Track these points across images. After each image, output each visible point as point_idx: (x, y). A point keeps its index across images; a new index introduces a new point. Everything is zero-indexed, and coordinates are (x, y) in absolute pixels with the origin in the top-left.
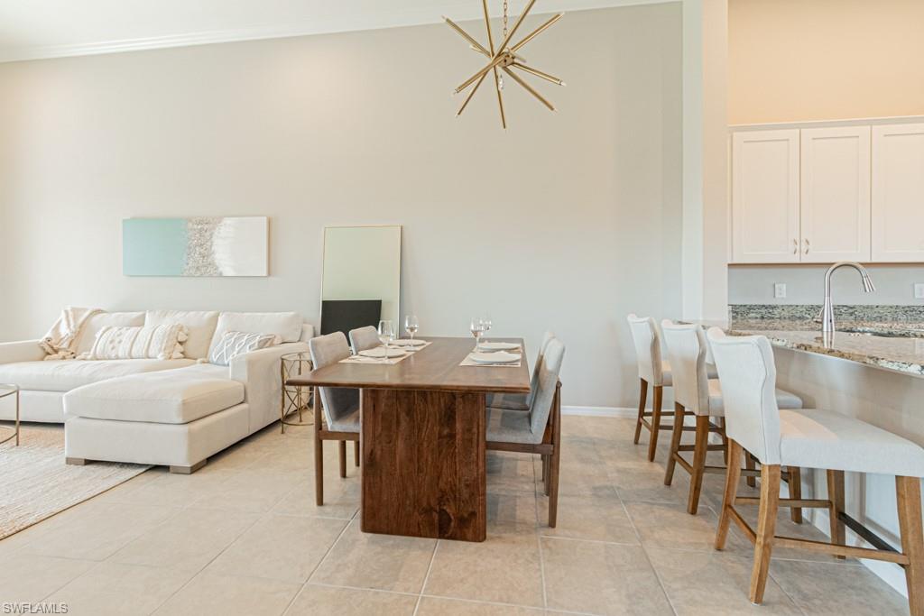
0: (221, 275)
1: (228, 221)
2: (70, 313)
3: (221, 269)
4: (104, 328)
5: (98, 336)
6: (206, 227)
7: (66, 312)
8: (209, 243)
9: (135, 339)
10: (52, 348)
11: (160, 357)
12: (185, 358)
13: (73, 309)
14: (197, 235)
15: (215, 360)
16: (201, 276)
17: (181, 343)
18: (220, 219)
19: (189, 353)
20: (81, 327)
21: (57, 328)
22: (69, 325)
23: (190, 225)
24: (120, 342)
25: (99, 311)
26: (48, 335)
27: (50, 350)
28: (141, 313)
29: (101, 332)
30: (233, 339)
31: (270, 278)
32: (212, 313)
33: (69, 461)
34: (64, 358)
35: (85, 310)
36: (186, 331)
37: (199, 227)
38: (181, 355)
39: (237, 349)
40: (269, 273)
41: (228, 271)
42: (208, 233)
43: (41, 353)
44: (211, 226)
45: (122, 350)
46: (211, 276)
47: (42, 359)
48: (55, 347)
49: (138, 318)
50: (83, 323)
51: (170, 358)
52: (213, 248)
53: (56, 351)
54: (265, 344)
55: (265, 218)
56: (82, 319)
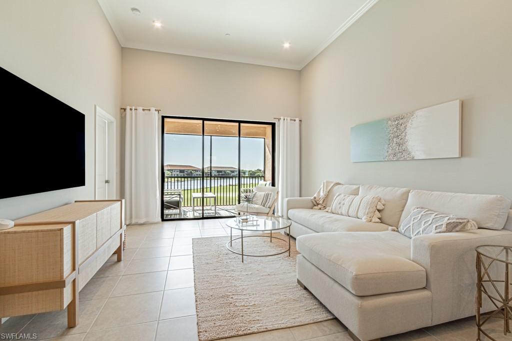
0: (413, 159)
1: (419, 113)
2: (325, 184)
3: (413, 154)
4: (337, 194)
5: (334, 198)
6: (401, 121)
7: (324, 183)
8: (403, 134)
9: (351, 204)
10: (316, 202)
11: (364, 219)
12: (381, 222)
13: (327, 182)
14: (395, 130)
15: (403, 231)
16: (398, 160)
17: (379, 211)
18: (412, 113)
19: (385, 219)
20: (328, 192)
21: (319, 192)
22: (323, 191)
23: (390, 122)
24: (344, 204)
25: (340, 184)
26: (315, 196)
27: (315, 203)
28: (358, 186)
29: (336, 197)
30: (420, 215)
31: (463, 159)
32: (404, 190)
33: (299, 282)
34: (320, 209)
35: (332, 182)
36: (383, 202)
37: (396, 123)
38: (378, 220)
39: (423, 227)
40: (462, 154)
41: (419, 154)
42: (403, 126)
43: (311, 204)
44: (405, 120)
45: (344, 210)
46: (405, 160)
47: (312, 209)
48: (317, 202)
49: (356, 189)
50: (330, 190)
51: (371, 221)
52: (406, 138)
53: (318, 204)
54: (455, 227)
55: (458, 101)
56: (329, 188)
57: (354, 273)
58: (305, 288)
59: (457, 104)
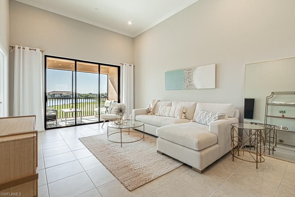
0: (196, 89)
1: (198, 68)
2: (153, 101)
3: (196, 86)
4: (161, 106)
5: (160, 108)
6: (190, 71)
7: (152, 100)
8: (191, 77)
9: (170, 111)
10: (149, 111)
11: (178, 117)
12: (185, 118)
14: (187, 75)
15: (198, 121)
16: (189, 89)
17: (184, 113)
18: (196, 68)
19: (188, 117)
20: (155, 105)
21: (150, 105)
22: (153, 105)
23: (185, 71)
24: (166, 111)
25: (159, 101)
26: (148, 107)
27: (148, 111)
28: (170, 102)
29: (160, 107)
30: (205, 114)
31: (216, 89)
32: (194, 103)
33: (158, 152)
34: (152, 114)
35: (156, 100)
36: (185, 109)
37: (188, 72)
38: (184, 118)
39: (208, 119)
40: (216, 87)
41: (198, 87)
42: (191, 73)
43: (146, 112)
44: (192, 71)
45: (167, 114)
46: (192, 89)
47: (147, 114)
48: (150, 111)
49: (170, 103)
50: (156, 104)
51: (181, 118)
52: (193, 79)
53: (150, 112)
54: (221, 117)
56: (155, 103)
57: (197, 141)
58: (163, 154)
59: (214, 65)
